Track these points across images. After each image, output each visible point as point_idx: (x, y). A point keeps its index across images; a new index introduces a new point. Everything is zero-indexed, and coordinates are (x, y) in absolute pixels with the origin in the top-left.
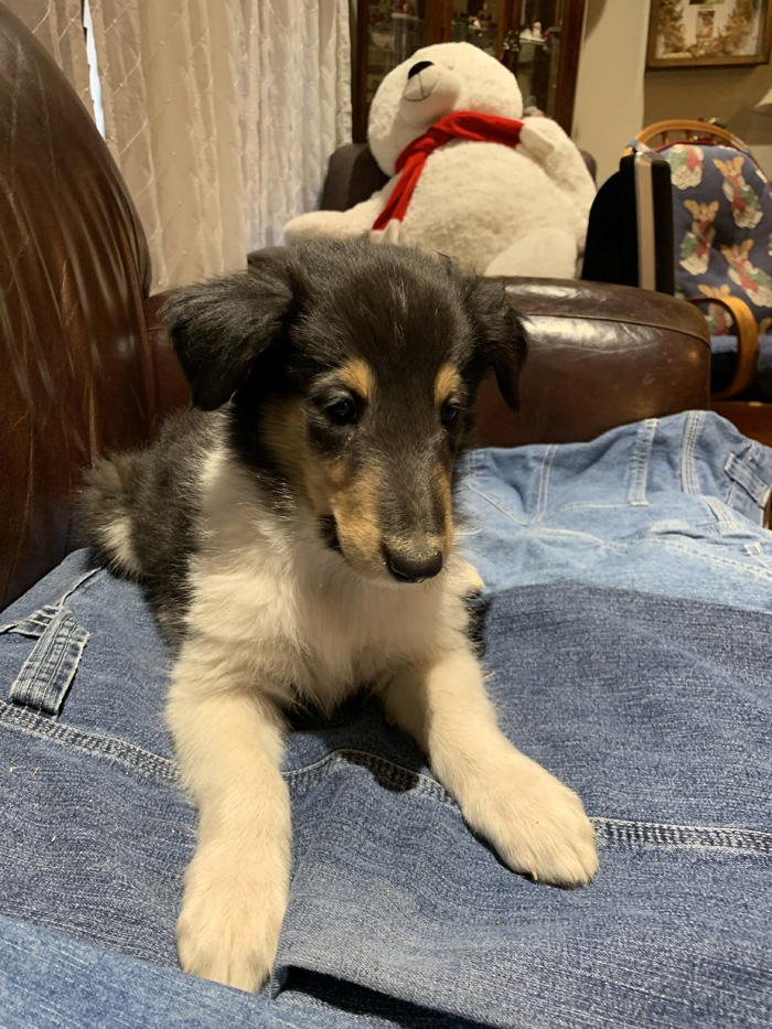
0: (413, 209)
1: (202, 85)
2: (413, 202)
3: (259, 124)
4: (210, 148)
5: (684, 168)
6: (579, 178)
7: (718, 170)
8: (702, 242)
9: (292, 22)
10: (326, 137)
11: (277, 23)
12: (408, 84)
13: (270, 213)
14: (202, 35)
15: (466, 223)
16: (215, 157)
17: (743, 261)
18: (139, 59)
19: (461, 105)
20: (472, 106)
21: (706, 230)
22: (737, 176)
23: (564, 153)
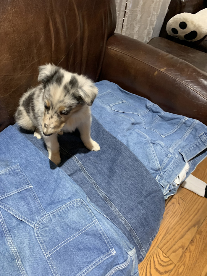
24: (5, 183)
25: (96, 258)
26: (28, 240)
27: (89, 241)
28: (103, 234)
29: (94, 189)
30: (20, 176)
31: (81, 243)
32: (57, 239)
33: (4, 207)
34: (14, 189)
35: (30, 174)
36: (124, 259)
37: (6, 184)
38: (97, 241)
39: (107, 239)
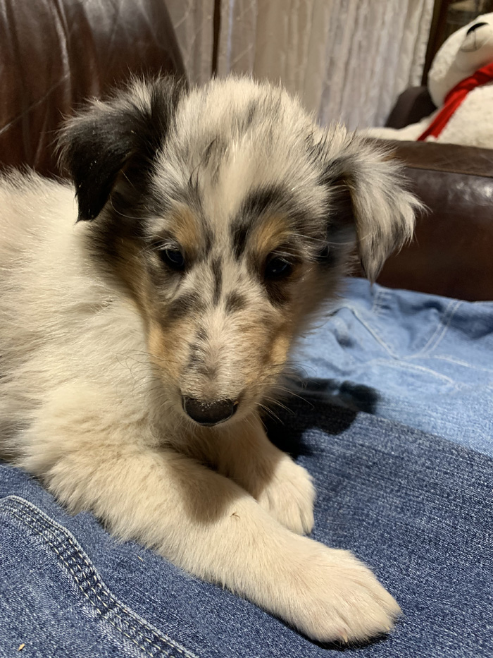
3: (347, 64)
10: (400, 80)
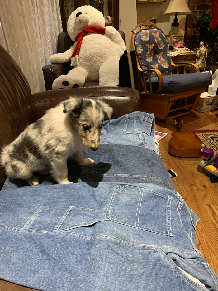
0: (81, 52)
1: (26, 30)
2: (81, 50)
3: (40, 32)
4: (30, 45)
5: (145, 36)
6: (120, 40)
7: (153, 35)
8: (151, 54)
9: (44, 4)
10: (56, 30)
11: (41, 5)
12: (76, 19)
13: (45, 54)
14: (25, 17)
15: (94, 56)
16: (32, 47)
17: (161, 57)
18: (13, 30)
19: (90, 24)
20: (93, 24)
21: (151, 51)
22: (158, 36)
23: (116, 34)
24: (46, 221)
25: (166, 206)
26: (114, 227)
27: (150, 203)
28: (154, 192)
29: (118, 178)
30: (54, 210)
31: (147, 208)
32: (131, 216)
33: (69, 227)
34: (60, 218)
35: (60, 204)
36: (178, 199)
37: (48, 221)
38: (155, 200)
39: (159, 194)
